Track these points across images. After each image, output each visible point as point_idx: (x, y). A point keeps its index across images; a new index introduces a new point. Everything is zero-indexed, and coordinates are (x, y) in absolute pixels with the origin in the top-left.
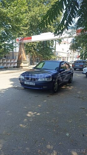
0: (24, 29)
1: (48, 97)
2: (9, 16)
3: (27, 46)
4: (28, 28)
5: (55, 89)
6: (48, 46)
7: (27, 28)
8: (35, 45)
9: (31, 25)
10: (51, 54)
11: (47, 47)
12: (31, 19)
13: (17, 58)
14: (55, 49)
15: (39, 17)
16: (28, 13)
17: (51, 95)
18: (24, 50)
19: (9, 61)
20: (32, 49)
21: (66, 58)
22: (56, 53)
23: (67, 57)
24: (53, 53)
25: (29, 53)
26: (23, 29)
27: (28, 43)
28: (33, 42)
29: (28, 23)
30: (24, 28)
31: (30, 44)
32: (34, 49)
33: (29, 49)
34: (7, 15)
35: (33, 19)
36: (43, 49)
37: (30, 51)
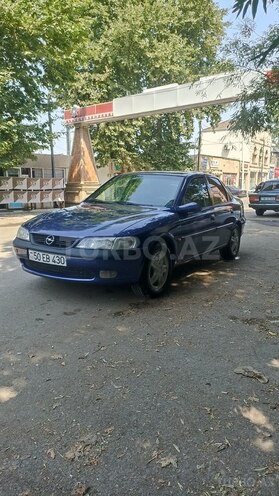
0: (94, 81)
1: (118, 314)
2: (27, 27)
3: (103, 135)
4: (106, 75)
5: (156, 284)
6: (175, 137)
7: (103, 77)
8: (129, 135)
9: (116, 65)
10: (184, 164)
11: (172, 140)
12: (118, 45)
13: (67, 176)
14: (199, 148)
15: (142, 37)
16: (106, 27)
17: (137, 306)
18: (89, 148)
19: (36, 186)
20: (119, 146)
21: (238, 176)
22: (201, 160)
23: (241, 174)
24: (190, 160)
25: (110, 161)
26: (90, 81)
27: (107, 124)
28: (122, 122)
29: (106, 58)
30: (93, 76)
31: (115, 130)
32: (129, 148)
33: (111, 146)
34: (19, 24)
35: (122, 43)
36: (160, 144)
37: (113, 155)
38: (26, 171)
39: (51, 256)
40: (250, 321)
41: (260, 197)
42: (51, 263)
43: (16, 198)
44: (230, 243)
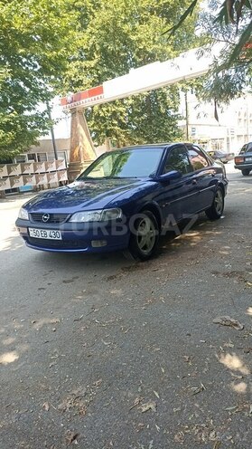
0: (85, 68)
1: (111, 278)
2: (18, 27)
3: (98, 117)
4: (96, 61)
5: (145, 248)
6: (163, 111)
7: (92, 63)
8: (121, 114)
9: (104, 50)
10: (174, 135)
11: (161, 114)
12: (102, 32)
13: (68, 157)
14: (186, 119)
15: (125, 22)
16: (91, 17)
17: (128, 269)
18: (86, 131)
19: (42, 169)
20: (114, 125)
21: (226, 140)
22: (190, 130)
23: (228, 139)
24: (179, 130)
25: (106, 140)
26: (82, 68)
27: (101, 106)
28: (114, 102)
29: (94, 45)
30: (84, 64)
31: (108, 111)
32: (122, 126)
33: (106, 126)
34: (11, 25)
35: (108, 31)
36: (149, 120)
37: (109, 133)
38: (32, 157)
39: (48, 232)
40: (231, 274)
41: (244, 158)
42: (49, 238)
43: (25, 182)
44: (214, 204)
